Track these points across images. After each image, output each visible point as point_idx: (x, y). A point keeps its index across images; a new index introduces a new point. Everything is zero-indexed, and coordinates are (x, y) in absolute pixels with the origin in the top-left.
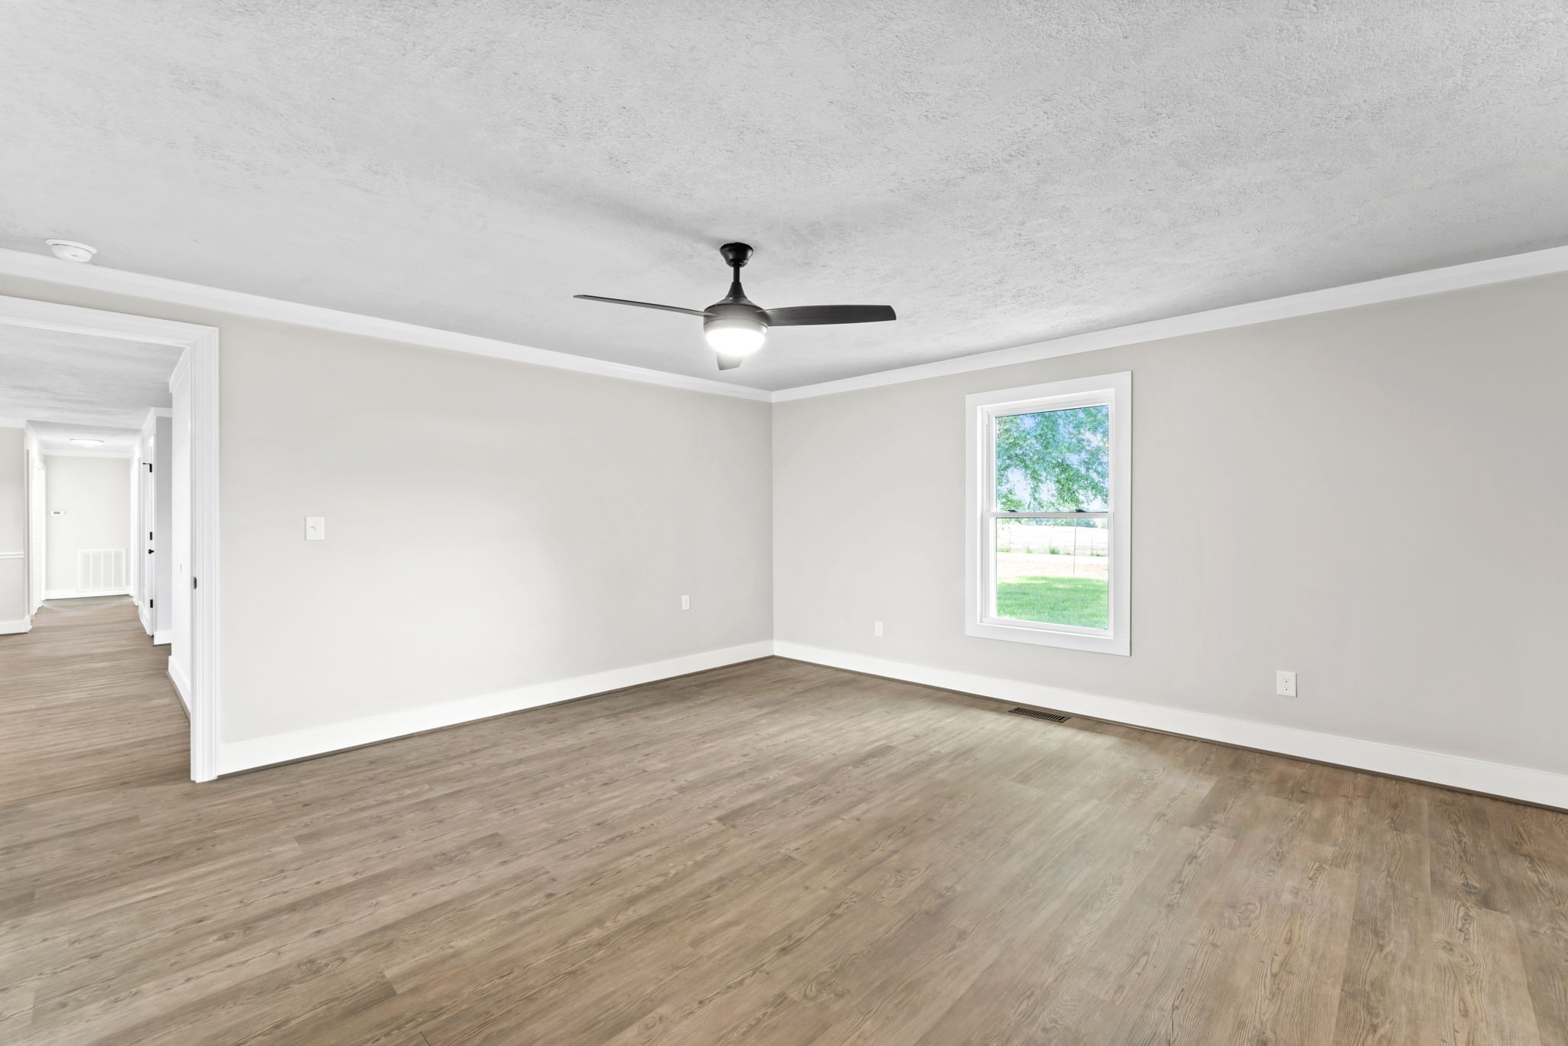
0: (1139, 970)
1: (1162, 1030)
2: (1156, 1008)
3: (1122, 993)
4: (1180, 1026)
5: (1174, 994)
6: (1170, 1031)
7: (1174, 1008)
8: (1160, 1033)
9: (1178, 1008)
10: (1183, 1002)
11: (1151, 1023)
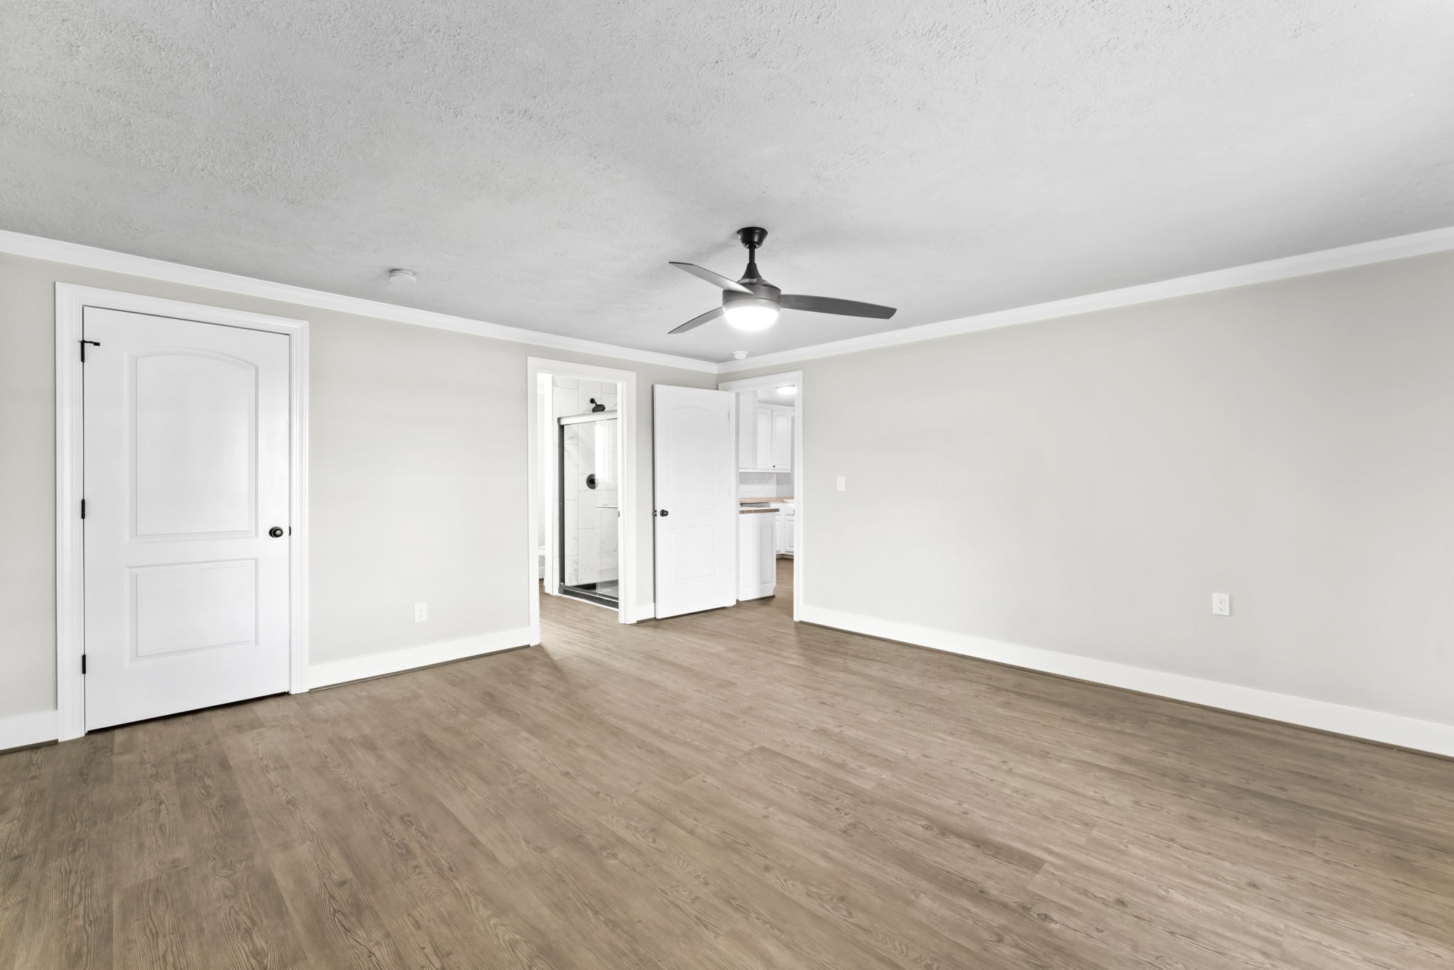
0: (427, 951)
1: (362, 933)
2: (382, 940)
3: (414, 926)
4: (354, 947)
5: (384, 964)
6: (356, 937)
7: (371, 954)
8: (360, 930)
9: (370, 956)
10: (371, 965)
11: (372, 929)
